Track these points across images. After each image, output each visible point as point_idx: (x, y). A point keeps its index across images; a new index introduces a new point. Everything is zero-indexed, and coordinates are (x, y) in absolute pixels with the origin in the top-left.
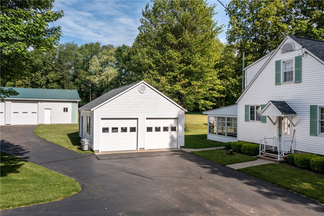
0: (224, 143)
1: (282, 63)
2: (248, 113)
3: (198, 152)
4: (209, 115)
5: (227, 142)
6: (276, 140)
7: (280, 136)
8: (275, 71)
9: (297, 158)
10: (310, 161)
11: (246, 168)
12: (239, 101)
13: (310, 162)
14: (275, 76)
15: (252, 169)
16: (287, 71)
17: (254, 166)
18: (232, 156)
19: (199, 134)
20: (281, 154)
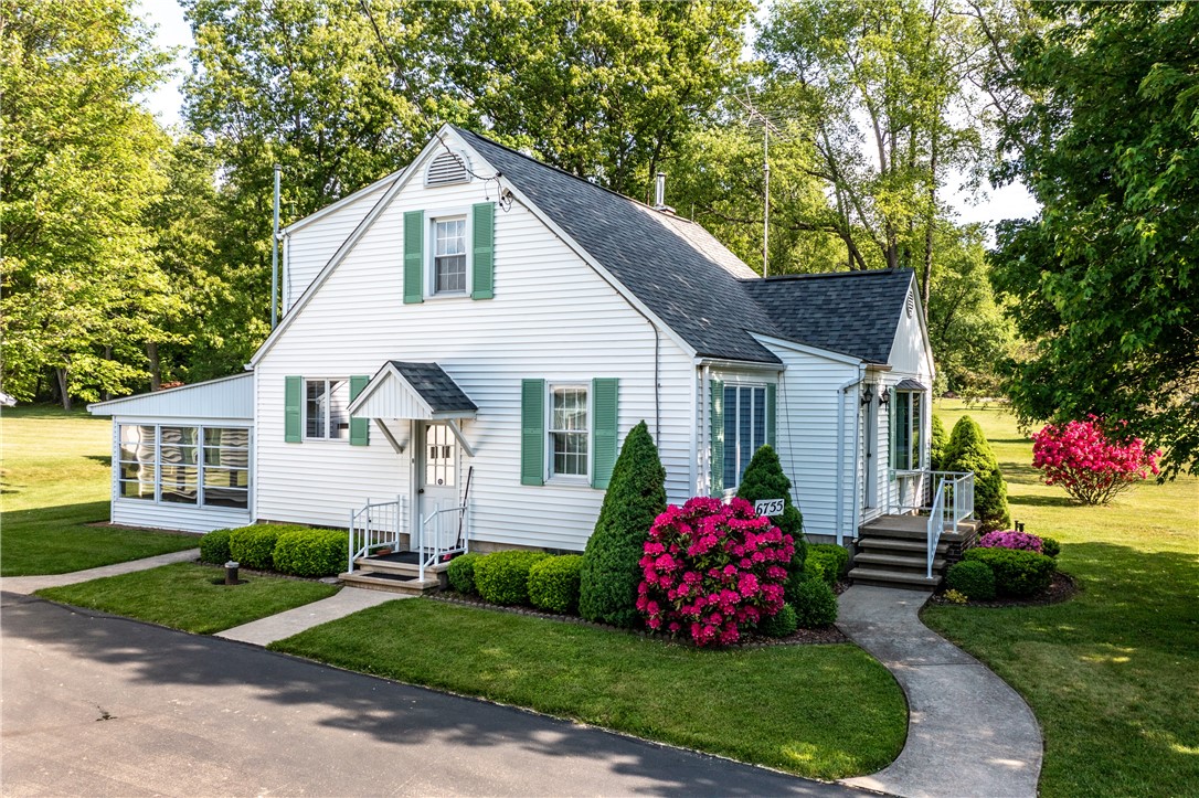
0: (198, 536)
1: (427, 223)
2: (296, 409)
3: (76, 588)
4: (118, 420)
5: (211, 530)
6: (404, 507)
7: (420, 492)
8: (402, 250)
9: (484, 569)
10: (528, 574)
11: (304, 633)
12: (259, 361)
13: (527, 580)
14: (402, 270)
15: (331, 632)
16: (446, 255)
17: (333, 622)
18: (236, 589)
19: (66, 503)
20: (430, 560)
